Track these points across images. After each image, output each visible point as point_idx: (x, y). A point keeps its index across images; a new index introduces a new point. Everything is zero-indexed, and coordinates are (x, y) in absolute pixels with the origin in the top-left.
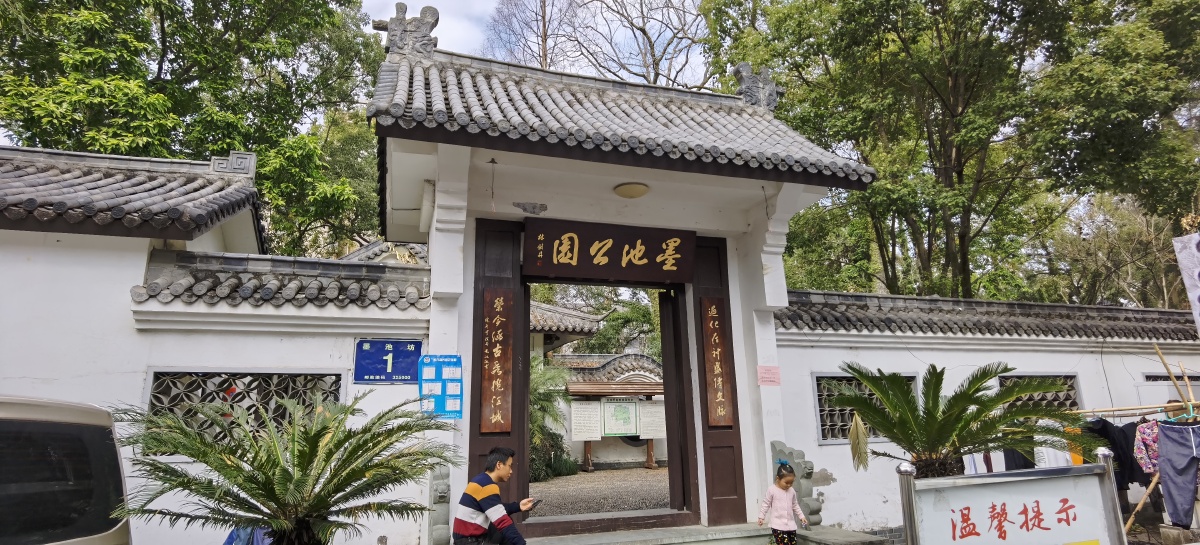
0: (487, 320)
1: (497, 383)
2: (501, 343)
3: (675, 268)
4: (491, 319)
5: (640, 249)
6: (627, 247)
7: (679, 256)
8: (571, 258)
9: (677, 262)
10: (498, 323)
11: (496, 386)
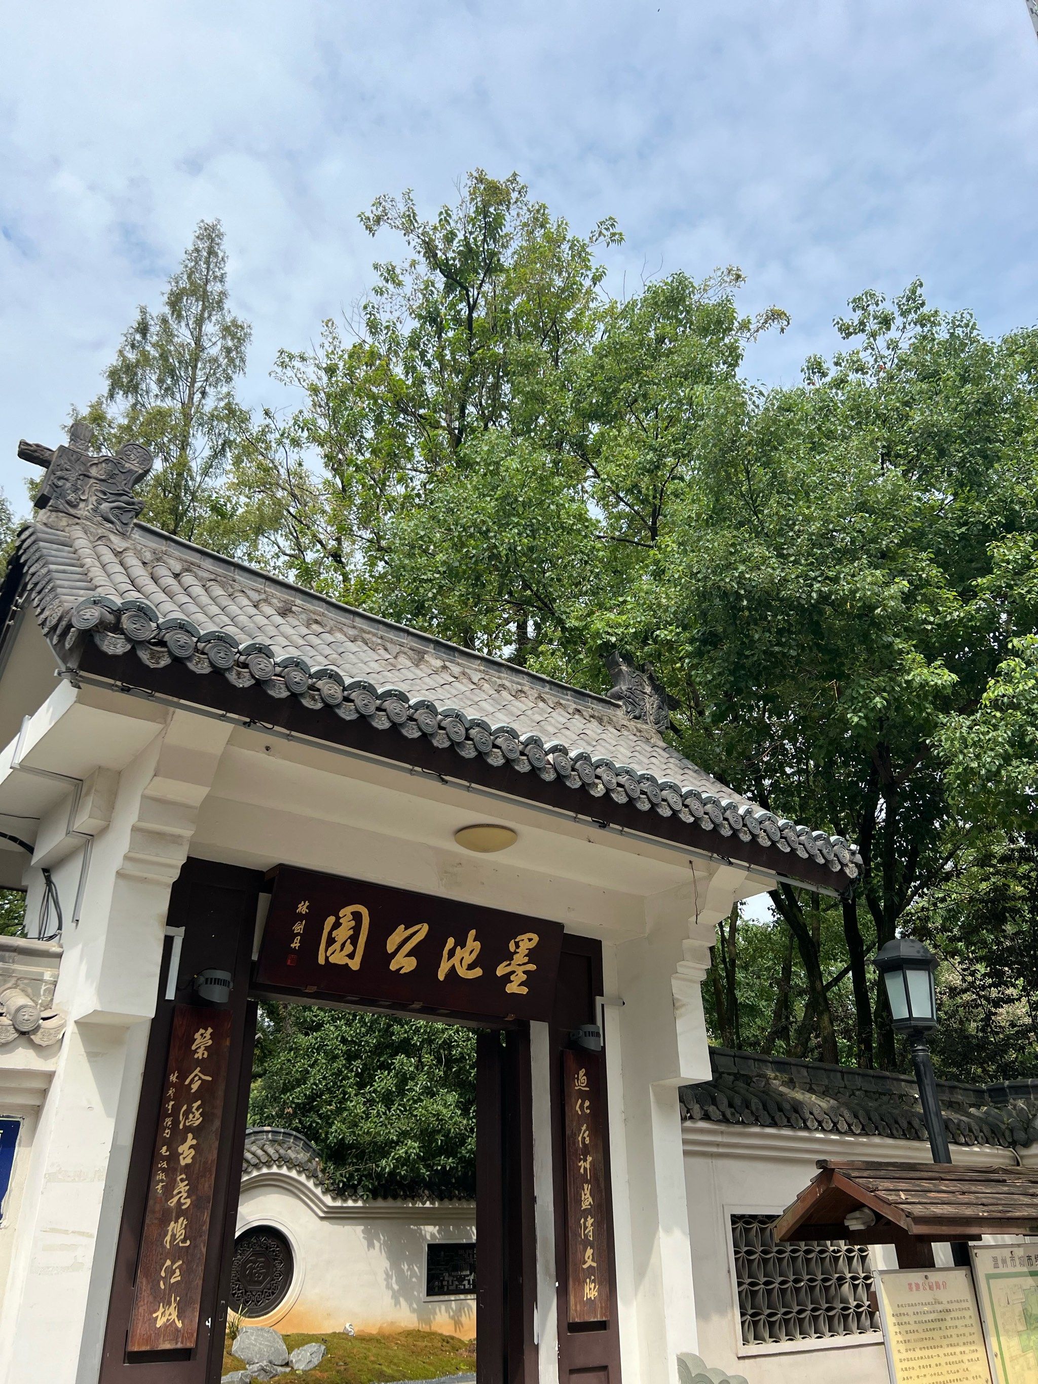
0: (173, 1078)
1: (177, 1228)
2: (197, 1132)
3: (524, 990)
4: (182, 1077)
5: (473, 946)
6: (451, 942)
7: (532, 967)
8: (351, 956)
9: (531, 980)
10: (195, 1087)
11: (174, 1236)
